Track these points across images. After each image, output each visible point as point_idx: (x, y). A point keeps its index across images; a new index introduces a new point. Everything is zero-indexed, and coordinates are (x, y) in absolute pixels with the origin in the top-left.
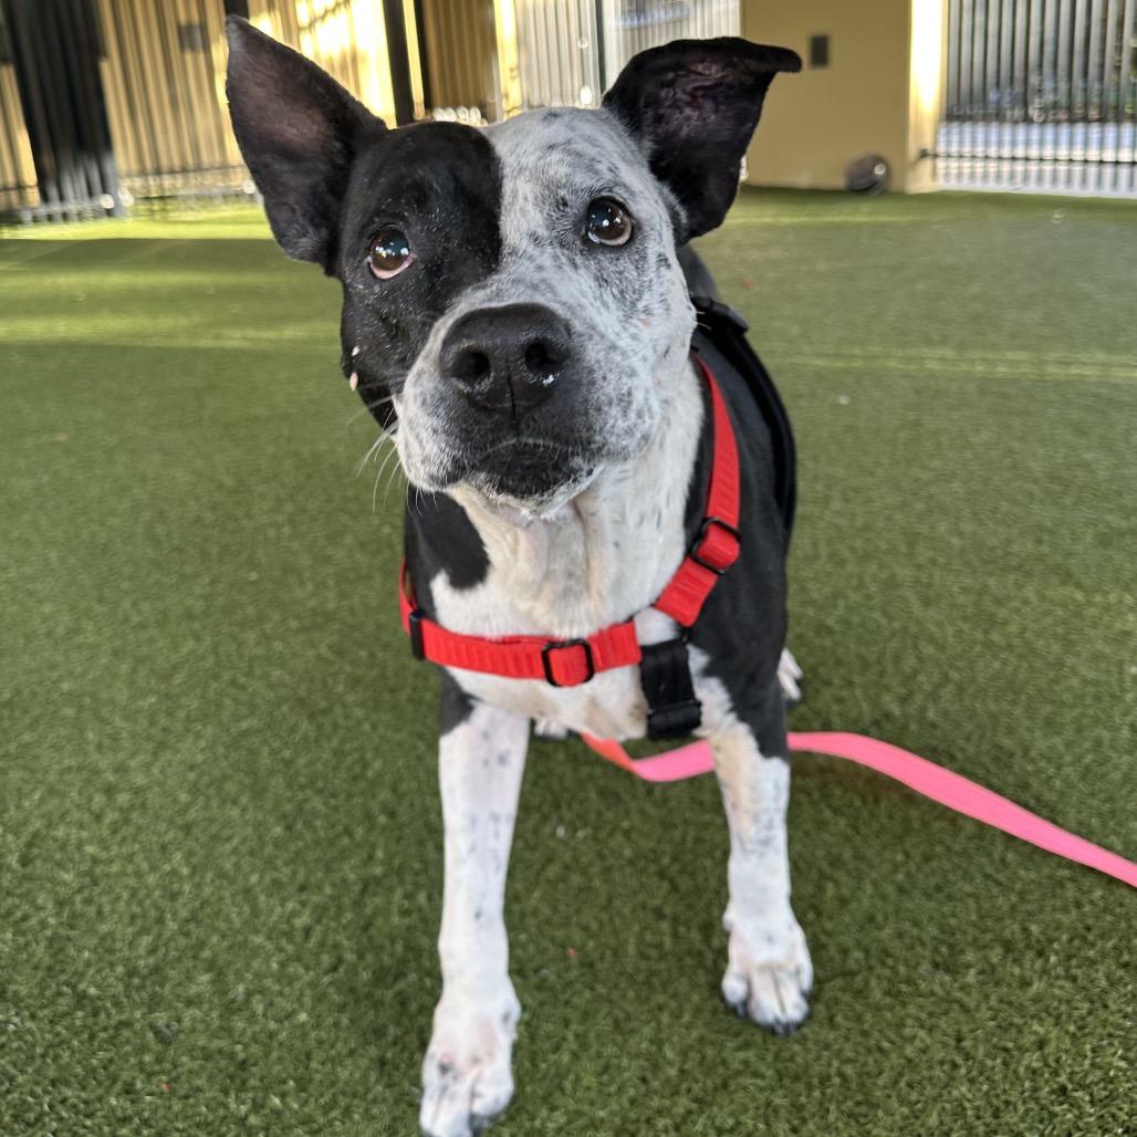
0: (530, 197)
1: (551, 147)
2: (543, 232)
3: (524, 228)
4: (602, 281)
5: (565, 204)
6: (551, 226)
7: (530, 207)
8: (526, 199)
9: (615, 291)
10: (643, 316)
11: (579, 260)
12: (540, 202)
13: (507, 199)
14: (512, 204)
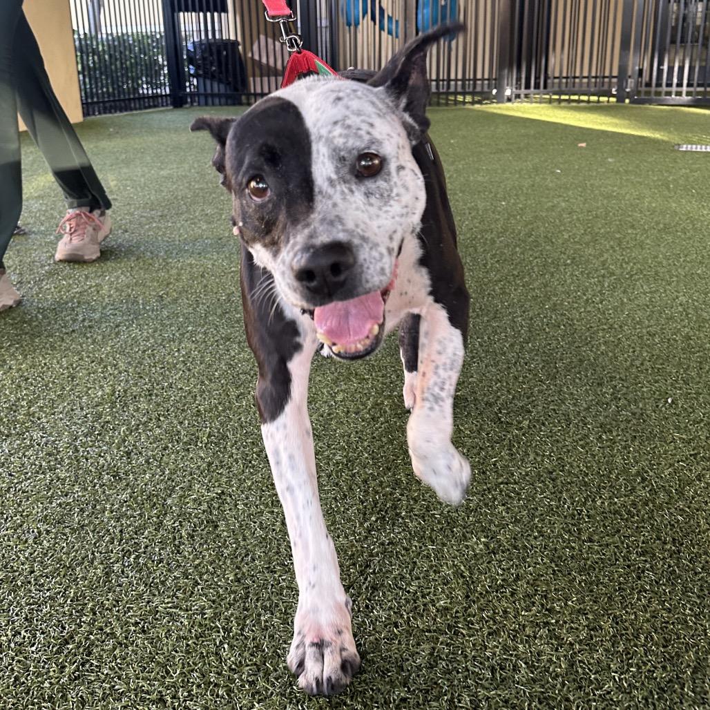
0: (326, 155)
1: (335, 123)
2: (334, 176)
3: (324, 174)
4: (368, 194)
5: (345, 160)
6: (337, 171)
7: (326, 160)
8: (324, 155)
9: (377, 196)
10: (396, 198)
11: (354, 187)
12: (332, 157)
13: (314, 155)
14: (318, 158)
